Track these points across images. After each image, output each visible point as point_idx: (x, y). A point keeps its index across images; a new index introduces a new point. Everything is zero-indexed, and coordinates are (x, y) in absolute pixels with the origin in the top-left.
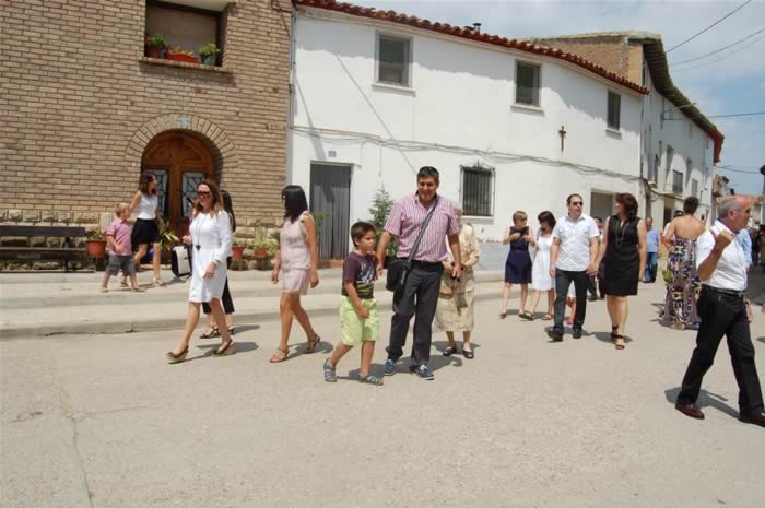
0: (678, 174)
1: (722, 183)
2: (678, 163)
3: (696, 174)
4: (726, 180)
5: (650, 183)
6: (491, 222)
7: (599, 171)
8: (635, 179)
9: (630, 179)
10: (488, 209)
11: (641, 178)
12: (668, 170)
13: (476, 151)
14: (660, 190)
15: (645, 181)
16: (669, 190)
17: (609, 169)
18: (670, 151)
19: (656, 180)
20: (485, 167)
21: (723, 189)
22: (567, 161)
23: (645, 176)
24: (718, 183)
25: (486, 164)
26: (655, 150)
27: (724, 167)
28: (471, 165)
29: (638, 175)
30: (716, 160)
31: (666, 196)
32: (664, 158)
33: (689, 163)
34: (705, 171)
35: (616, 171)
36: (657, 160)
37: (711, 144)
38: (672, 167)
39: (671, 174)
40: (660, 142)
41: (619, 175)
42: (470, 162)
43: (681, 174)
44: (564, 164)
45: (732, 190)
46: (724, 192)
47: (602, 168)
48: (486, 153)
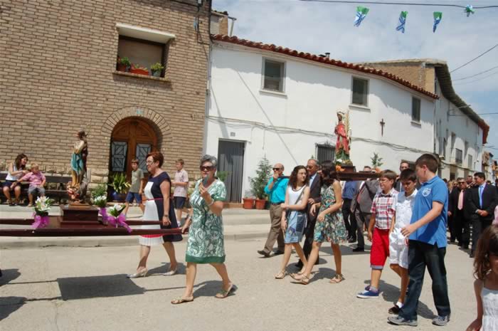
0: (459, 151)
1: (489, 157)
2: (459, 143)
3: (471, 151)
4: (491, 155)
5: (440, 156)
7: (406, 148)
11: (434, 153)
12: (452, 148)
13: (326, 135)
14: (447, 161)
16: (453, 161)
17: (414, 147)
18: (454, 136)
19: (444, 155)
20: (332, 145)
21: (489, 161)
22: (386, 142)
23: (437, 153)
24: (486, 157)
26: (444, 135)
28: (322, 143)
29: (432, 151)
30: (484, 142)
31: (451, 165)
32: (449, 140)
33: (466, 144)
34: (477, 149)
35: (417, 149)
36: (445, 141)
37: (481, 132)
38: (455, 146)
39: (454, 151)
40: (447, 130)
41: (420, 151)
42: (322, 141)
43: (461, 151)
44: (384, 144)
45: (496, 162)
46: (490, 163)
47: (408, 147)
48: (333, 136)
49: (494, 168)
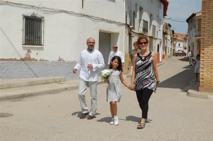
0: (145, 22)
1: (168, 27)
2: (146, 17)
3: (154, 23)
4: (170, 26)
5: (131, 27)
6: (42, 49)
7: (103, 20)
8: (123, 24)
9: (120, 24)
10: (40, 41)
11: (126, 24)
12: (140, 20)
13: (33, 7)
14: (136, 31)
15: (128, 26)
16: (141, 31)
17: (109, 19)
18: (141, 9)
19: (134, 25)
20: (38, 16)
21: (168, 30)
22: (85, 14)
23: (128, 23)
24: (166, 27)
25: (39, 14)
26: (133, 9)
27: (169, 19)
28: (30, 15)
29: (125, 23)
30: (165, 14)
31: (139, 34)
32: (138, 14)
33: (151, 16)
34: (159, 21)
35: (113, 20)
36: (135, 14)
37: (162, 6)
38: (142, 19)
39: (142, 21)
40: (136, 4)
41: (114, 22)
42: (29, 12)
43: (147, 22)
44: (84, 15)
45: (173, 31)
46: (169, 32)
47: (105, 18)
48: (38, 8)
49: (172, 36)
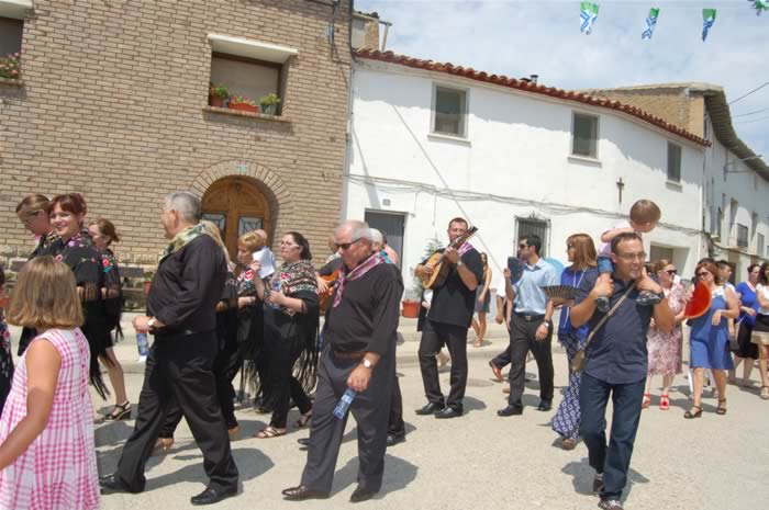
0: (743, 229)
2: (743, 217)
3: (762, 228)
5: (712, 236)
8: (697, 233)
9: (691, 232)
11: (703, 232)
12: (732, 224)
13: (532, 203)
14: (723, 244)
15: (708, 235)
16: (733, 244)
18: (734, 204)
19: (719, 234)
20: (540, 218)
22: (625, 213)
23: (708, 230)
25: (542, 215)
26: (718, 203)
28: (526, 216)
29: (700, 229)
31: (729, 250)
32: (727, 211)
33: (754, 216)
35: (676, 224)
36: (720, 213)
38: (736, 221)
39: (735, 227)
40: (724, 195)
41: (680, 229)
42: (525, 212)
43: (746, 228)
48: (541, 204)
